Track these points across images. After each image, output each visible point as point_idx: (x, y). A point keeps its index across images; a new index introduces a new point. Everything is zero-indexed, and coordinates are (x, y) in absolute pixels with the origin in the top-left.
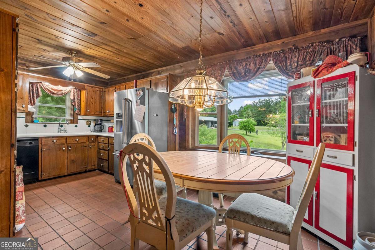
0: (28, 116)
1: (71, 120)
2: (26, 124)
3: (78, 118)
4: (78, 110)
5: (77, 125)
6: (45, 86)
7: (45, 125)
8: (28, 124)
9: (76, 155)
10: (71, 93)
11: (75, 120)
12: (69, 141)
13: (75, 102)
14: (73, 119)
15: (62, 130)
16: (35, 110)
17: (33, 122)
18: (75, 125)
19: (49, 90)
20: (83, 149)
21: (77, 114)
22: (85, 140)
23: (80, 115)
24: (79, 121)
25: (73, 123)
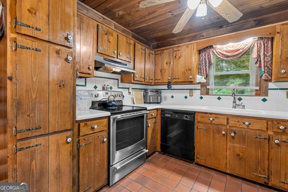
0: (202, 88)
1: (256, 90)
2: (201, 96)
3: (268, 86)
4: (266, 74)
5: (266, 98)
6: (219, 50)
7: (219, 97)
8: (203, 96)
9: (245, 148)
10: (254, 50)
11: (263, 90)
12: (233, 122)
13: (260, 62)
14: (258, 89)
15: (239, 105)
16: (206, 80)
17: (207, 93)
18: (263, 98)
19: (222, 54)
20: (260, 141)
21: (266, 81)
22: (263, 126)
23: (270, 81)
24: (269, 91)
25: (259, 95)
